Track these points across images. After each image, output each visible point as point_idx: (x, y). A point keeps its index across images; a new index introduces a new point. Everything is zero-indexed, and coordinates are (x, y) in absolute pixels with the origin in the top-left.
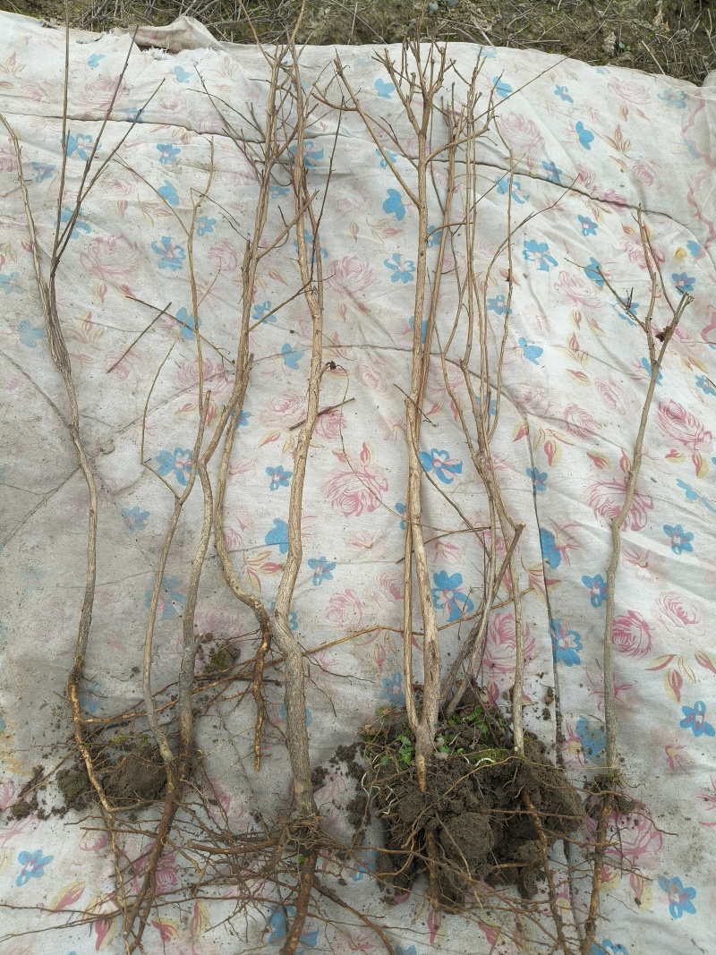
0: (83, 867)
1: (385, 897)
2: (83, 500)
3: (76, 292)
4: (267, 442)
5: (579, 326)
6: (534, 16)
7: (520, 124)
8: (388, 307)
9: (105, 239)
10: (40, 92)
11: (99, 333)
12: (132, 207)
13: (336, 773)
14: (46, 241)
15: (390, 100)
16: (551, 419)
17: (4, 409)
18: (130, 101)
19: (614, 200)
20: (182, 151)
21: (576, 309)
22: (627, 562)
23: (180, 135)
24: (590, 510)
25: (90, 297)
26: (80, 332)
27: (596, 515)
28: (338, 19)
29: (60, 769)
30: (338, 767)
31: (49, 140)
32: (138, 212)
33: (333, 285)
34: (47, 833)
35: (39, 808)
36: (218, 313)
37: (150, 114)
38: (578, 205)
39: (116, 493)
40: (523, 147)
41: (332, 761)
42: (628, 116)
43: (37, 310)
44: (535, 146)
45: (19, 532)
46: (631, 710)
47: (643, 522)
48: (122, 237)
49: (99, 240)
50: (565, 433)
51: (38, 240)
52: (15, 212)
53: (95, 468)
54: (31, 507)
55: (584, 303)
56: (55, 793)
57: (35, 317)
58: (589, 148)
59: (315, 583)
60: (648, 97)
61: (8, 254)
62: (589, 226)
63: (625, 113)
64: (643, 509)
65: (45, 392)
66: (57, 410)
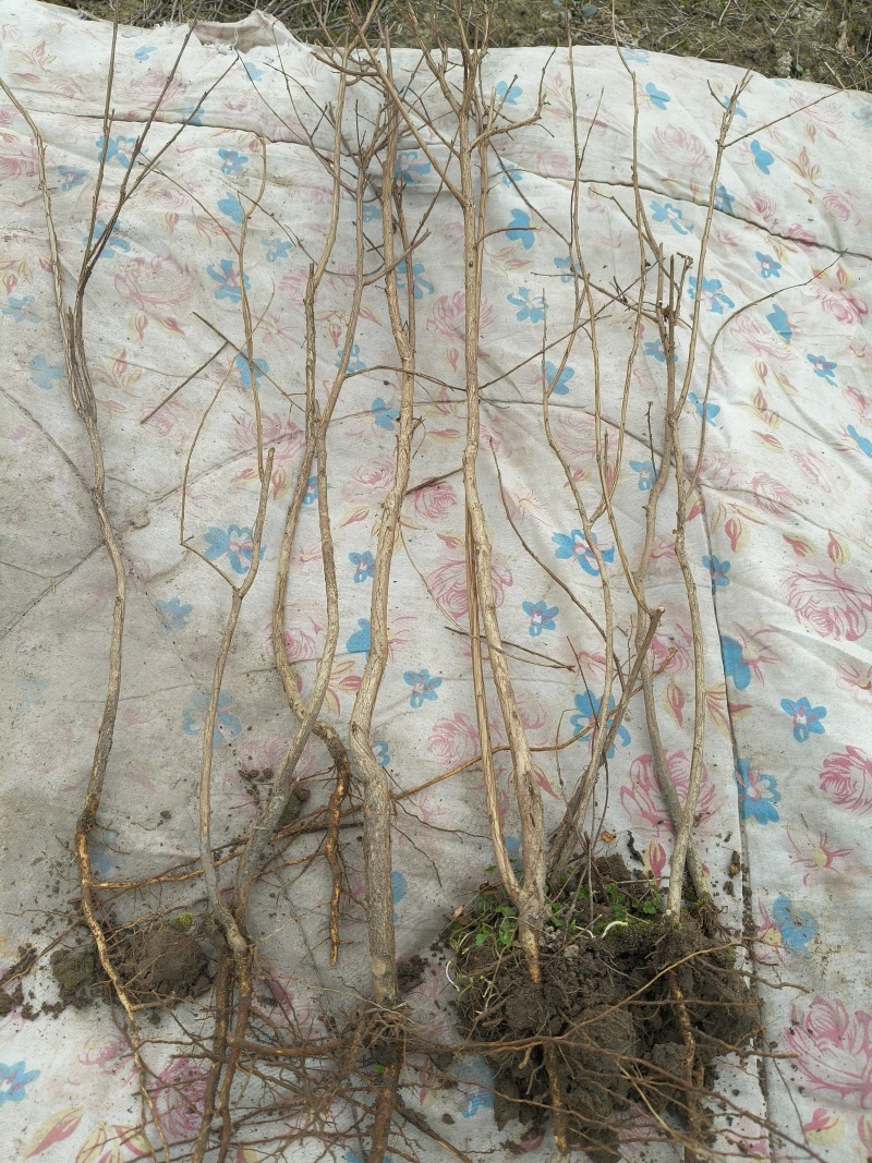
0: (81, 1087)
1: (508, 1142)
2: (105, 587)
3: (107, 324)
4: (350, 521)
5: (764, 382)
6: (690, 31)
7: (680, 140)
8: (513, 352)
9: (148, 260)
10: (73, 87)
11: (135, 376)
12: (185, 222)
13: (440, 964)
14: (73, 260)
15: (515, 107)
16: (735, 491)
17: (5, 463)
18: (186, 99)
19: (801, 237)
20: (250, 160)
21: (760, 360)
22: (843, 681)
23: (249, 141)
24: (791, 611)
25: (126, 332)
26: (110, 373)
27: (798, 618)
28: (448, 25)
29: (56, 949)
30: (442, 956)
31: (81, 142)
32: (192, 228)
33: (441, 326)
34: (34, 1038)
35: (24, 1003)
36: (290, 357)
37: (211, 115)
38: (756, 241)
39: (149, 580)
40: (684, 167)
41: (434, 948)
42: (816, 137)
43: (55, 344)
44: (700, 166)
45: (17, 627)
46: (851, 885)
47: (861, 630)
48: (170, 258)
49: (140, 261)
50: (754, 509)
51: (61, 258)
52: (34, 225)
53: (121, 546)
54: (35, 594)
55: (770, 353)
56: (48, 983)
57: (53, 353)
58: (767, 172)
59: (413, 704)
60: (840, 115)
61: (22, 274)
62: (771, 266)
63: (812, 133)
64: (862, 612)
65: (61, 445)
66: (74, 469)
